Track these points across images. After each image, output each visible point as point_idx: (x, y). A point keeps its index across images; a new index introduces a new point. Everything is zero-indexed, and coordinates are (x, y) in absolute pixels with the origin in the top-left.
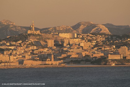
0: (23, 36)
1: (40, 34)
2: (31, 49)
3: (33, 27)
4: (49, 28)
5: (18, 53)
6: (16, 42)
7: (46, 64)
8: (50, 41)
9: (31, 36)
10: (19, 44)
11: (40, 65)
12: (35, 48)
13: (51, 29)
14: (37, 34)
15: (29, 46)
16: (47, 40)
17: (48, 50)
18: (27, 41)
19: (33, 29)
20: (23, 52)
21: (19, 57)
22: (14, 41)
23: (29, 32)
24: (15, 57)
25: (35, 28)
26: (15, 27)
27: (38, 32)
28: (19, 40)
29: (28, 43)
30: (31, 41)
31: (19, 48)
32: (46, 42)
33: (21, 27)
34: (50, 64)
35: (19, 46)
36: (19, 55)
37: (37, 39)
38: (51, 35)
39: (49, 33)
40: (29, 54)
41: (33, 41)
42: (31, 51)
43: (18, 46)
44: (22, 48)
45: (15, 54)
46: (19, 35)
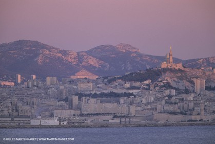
0: (154, 72)
1: (183, 69)
2: (166, 94)
3: (171, 58)
4: (199, 59)
5: (144, 101)
6: (141, 82)
7: (192, 121)
8: (199, 81)
9: (168, 72)
10: (147, 85)
11: (181, 121)
12: (174, 92)
13: (201, 61)
14: (177, 68)
15: (164, 88)
16: (194, 80)
17: (195, 97)
18: (160, 81)
19: (171, 60)
20: (152, 99)
21: (145, 107)
22: (138, 80)
23: (164, 65)
24: (139, 109)
25: (173, 58)
26: (141, 56)
27: (179, 66)
28: (146, 80)
29: (162, 84)
30: (166, 80)
31: (147, 92)
32: (193, 83)
33: (150, 56)
34: (198, 120)
35: (147, 89)
36: (145, 105)
37: (178, 77)
38: (200, 71)
39: (197, 69)
40: (164, 102)
41: (169, 80)
42: (167, 98)
43: (144, 88)
44: (151, 92)
45: (139, 103)
46: (147, 70)
